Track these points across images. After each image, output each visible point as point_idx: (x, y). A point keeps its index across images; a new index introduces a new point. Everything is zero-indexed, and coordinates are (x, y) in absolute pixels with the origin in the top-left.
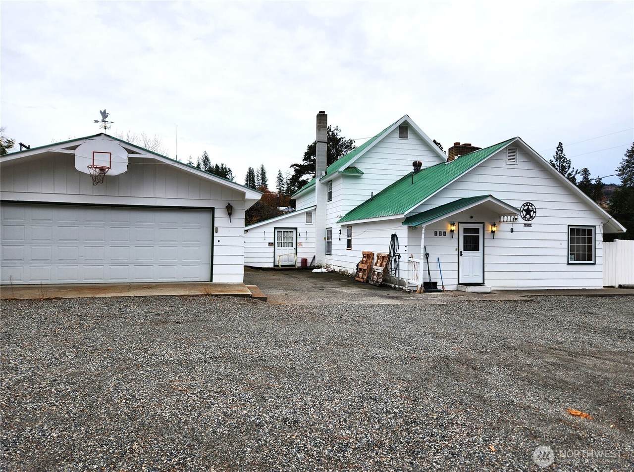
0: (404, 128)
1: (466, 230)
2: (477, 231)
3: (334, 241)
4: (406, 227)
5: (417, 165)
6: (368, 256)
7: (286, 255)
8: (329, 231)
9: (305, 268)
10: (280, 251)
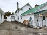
0: (28, 4)
1: (43, 16)
2: (45, 16)
3: (19, 18)
4: (34, 15)
5: (30, 9)
6: (25, 20)
7: (13, 20)
8: (19, 17)
9: (16, 21)
10: (12, 19)
